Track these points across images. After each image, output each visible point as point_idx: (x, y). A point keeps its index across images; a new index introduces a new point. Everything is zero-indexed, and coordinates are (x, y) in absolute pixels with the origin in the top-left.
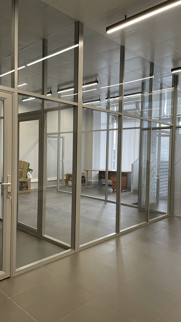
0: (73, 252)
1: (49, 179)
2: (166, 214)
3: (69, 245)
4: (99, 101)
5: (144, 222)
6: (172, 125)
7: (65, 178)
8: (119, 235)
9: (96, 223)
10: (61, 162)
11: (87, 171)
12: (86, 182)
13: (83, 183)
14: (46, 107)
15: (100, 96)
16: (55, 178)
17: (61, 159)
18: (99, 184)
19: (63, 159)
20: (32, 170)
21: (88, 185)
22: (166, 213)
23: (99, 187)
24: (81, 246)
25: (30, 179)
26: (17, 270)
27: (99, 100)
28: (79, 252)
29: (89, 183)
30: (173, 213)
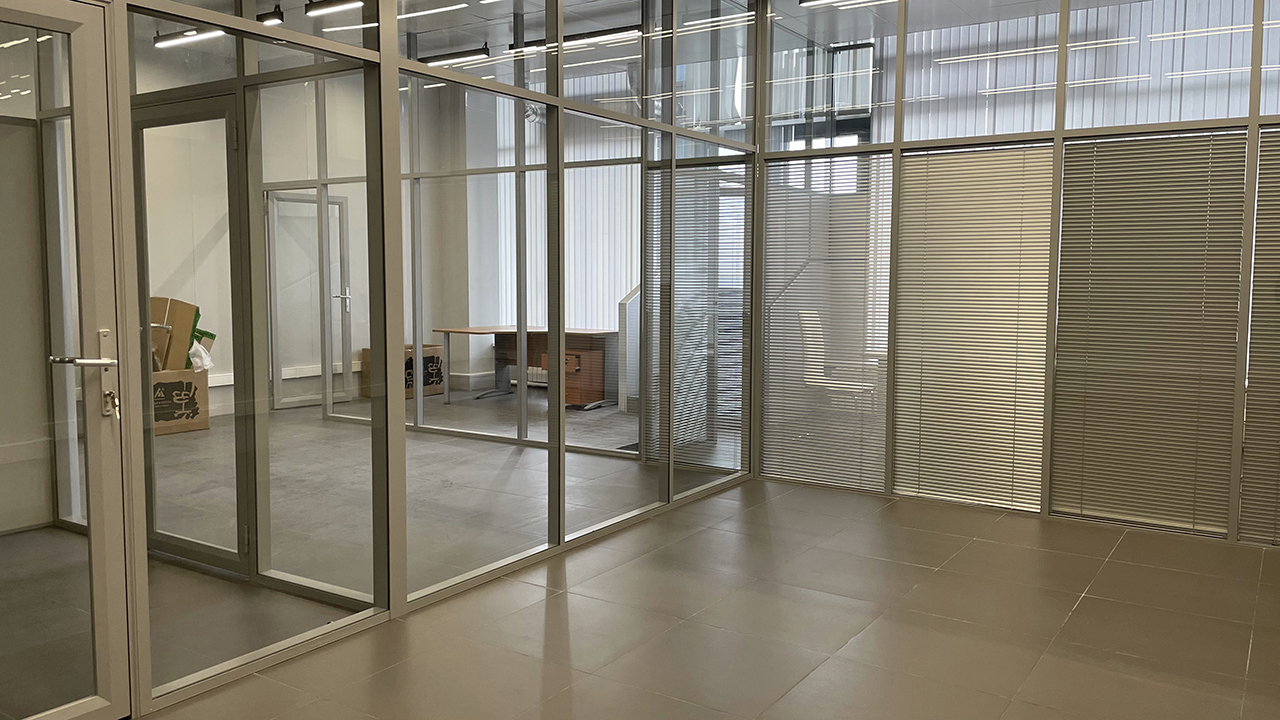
0: (384, 616)
1: (287, 372)
2: (738, 474)
3: (369, 598)
4: (486, 56)
5: (657, 505)
6: (751, 148)
7: (356, 366)
8: (559, 549)
9: (480, 518)
10: (336, 304)
11: (447, 334)
12: (445, 379)
13: (433, 382)
14: (251, 70)
15: (486, 34)
16: (314, 369)
17: (336, 289)
18: (497, 386)
19: (343, 291)
20: (212, 336)
21: (451, 389)
22: (737, 471)
23: (496, 398)
24: (411, 597)
25: (205, 372)
26: (157, 691)
27: (485, 51)
28: (405, 617)
29: (458, 385)
30: (761, 471)
